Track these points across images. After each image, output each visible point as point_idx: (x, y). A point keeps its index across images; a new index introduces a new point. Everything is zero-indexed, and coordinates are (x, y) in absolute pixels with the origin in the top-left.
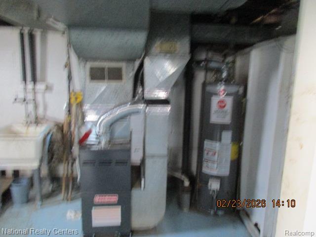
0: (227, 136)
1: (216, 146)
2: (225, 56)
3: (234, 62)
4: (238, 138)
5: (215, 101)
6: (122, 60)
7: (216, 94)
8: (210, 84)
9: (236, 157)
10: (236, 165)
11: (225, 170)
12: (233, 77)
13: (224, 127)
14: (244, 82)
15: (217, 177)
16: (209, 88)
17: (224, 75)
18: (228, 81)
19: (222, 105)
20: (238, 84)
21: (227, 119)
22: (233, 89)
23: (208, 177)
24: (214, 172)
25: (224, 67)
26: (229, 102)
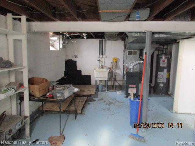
0: (165, 70)
1: (162, 73)
2: (164, 46)
3: (167, 48)
4: (169, 71)
5: (161, 60)
6: (137, 49)
7: (162, 58)
8: (160, 55)
9: (168, 77)
10: (168, 79)
11: (165, 81)
12: (167, 53)
13: (165, 68)
14: (171, 54)
15: (162, 83)
16: (160, 56)
17: (164, 52)
18: (165, 54)
19: (164, 61)
20: (168, 55)
21: (165, 65)
22: (167, 56)
23: (159, 83)
24: (161, 82)
25: (164, 50)
26: (166, 60)
